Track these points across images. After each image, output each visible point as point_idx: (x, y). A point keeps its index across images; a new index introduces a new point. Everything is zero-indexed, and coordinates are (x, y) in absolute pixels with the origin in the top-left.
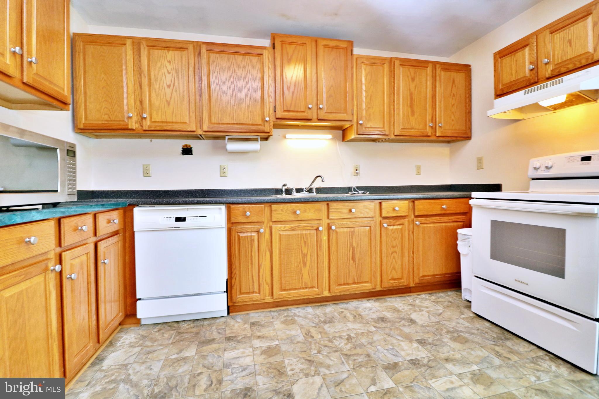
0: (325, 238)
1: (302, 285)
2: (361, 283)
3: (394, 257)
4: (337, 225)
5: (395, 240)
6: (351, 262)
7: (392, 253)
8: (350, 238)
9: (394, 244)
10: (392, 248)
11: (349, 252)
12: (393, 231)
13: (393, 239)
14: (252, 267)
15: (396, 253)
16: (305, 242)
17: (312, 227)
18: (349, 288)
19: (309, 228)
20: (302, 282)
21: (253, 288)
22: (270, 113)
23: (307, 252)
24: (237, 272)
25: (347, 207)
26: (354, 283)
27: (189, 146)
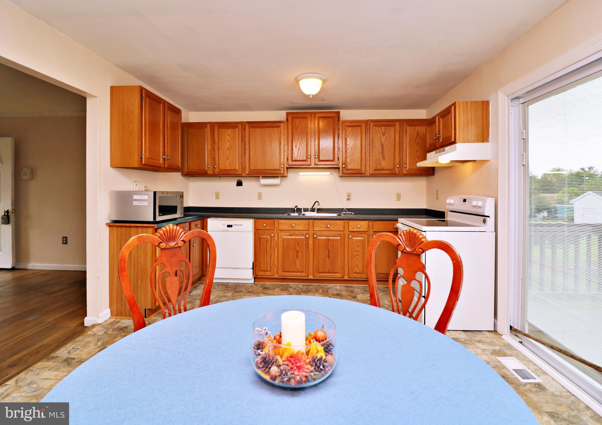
0: (311, 242)
1: (295, 270)
3: (357, 259)
4: (318, 234)
5: (358, 247)
6: (327, 259)
7: (356, 255)
8: (326, 243)
9: (357, 250)
10: (356, 252)
11: (326, 252)
12: (356, 241)
13: (356, 246)
14: (267, 256)
15: (359, 255)
16: (298, 244)
17: (303, 235)
18: (325, 275)
19: (300, 235)
20: (296, 268)
21: (267, 268)
23: (299, 250)
24: (259, 258)
25: (325, 224)
26: (329, 273)
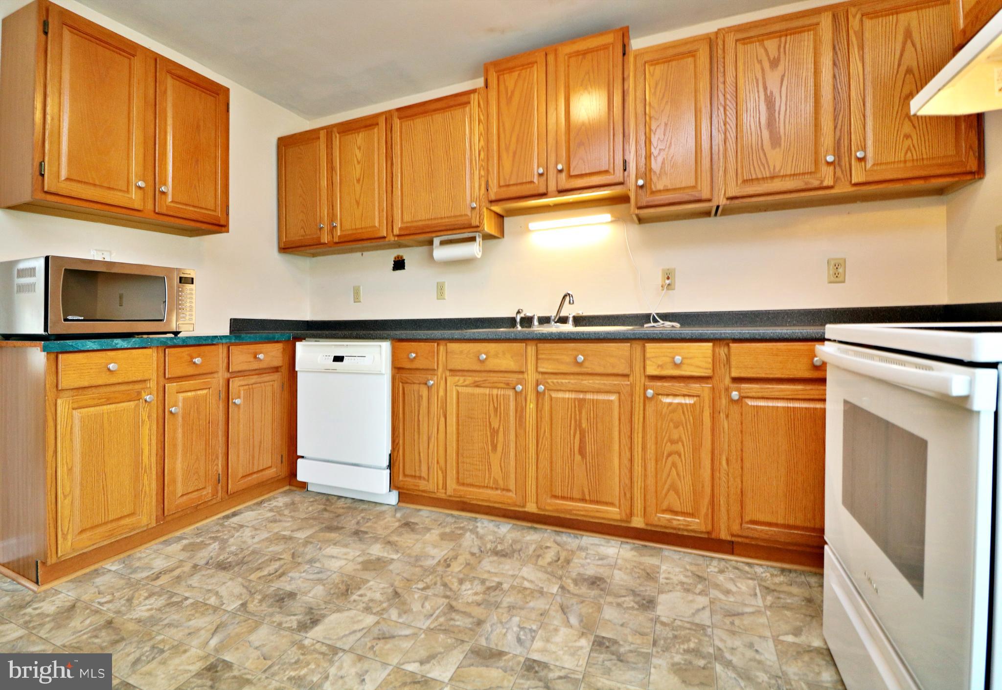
0: (531, 406)
1: (489, 482)
2: (598, 502)
3: (674, 465)
4: (551, 384)
5: (676, 427)
6: (578, 457)
7: (669, 455)
8: (575, 410)
9: (675, 437)
10: (669, 444)
11: (574, 436)
12: (670, 408)
13: (671, 425)
14: (419, 438)
15: (680, 456)
16: (496, 410)
17: (508, 384)
18: (571, 508)
19: (502, 385)
20: (490, 477)
21: (420, 470)
22: (481, 195)
23: (499, 426)
25: (570, 353)
26: (583, 500)
27: (402, 257)
